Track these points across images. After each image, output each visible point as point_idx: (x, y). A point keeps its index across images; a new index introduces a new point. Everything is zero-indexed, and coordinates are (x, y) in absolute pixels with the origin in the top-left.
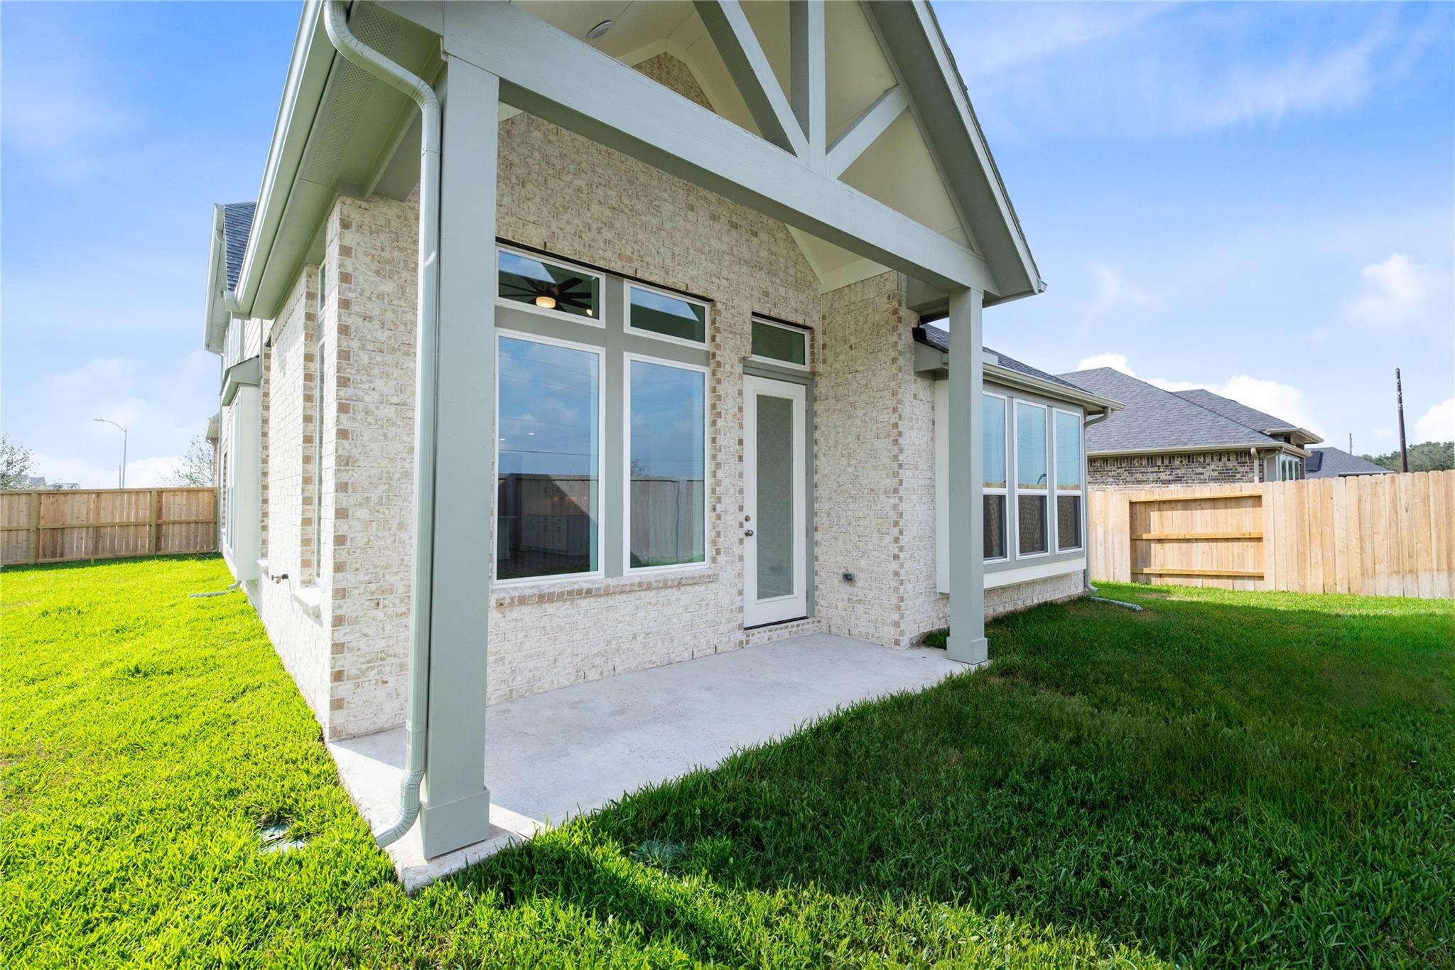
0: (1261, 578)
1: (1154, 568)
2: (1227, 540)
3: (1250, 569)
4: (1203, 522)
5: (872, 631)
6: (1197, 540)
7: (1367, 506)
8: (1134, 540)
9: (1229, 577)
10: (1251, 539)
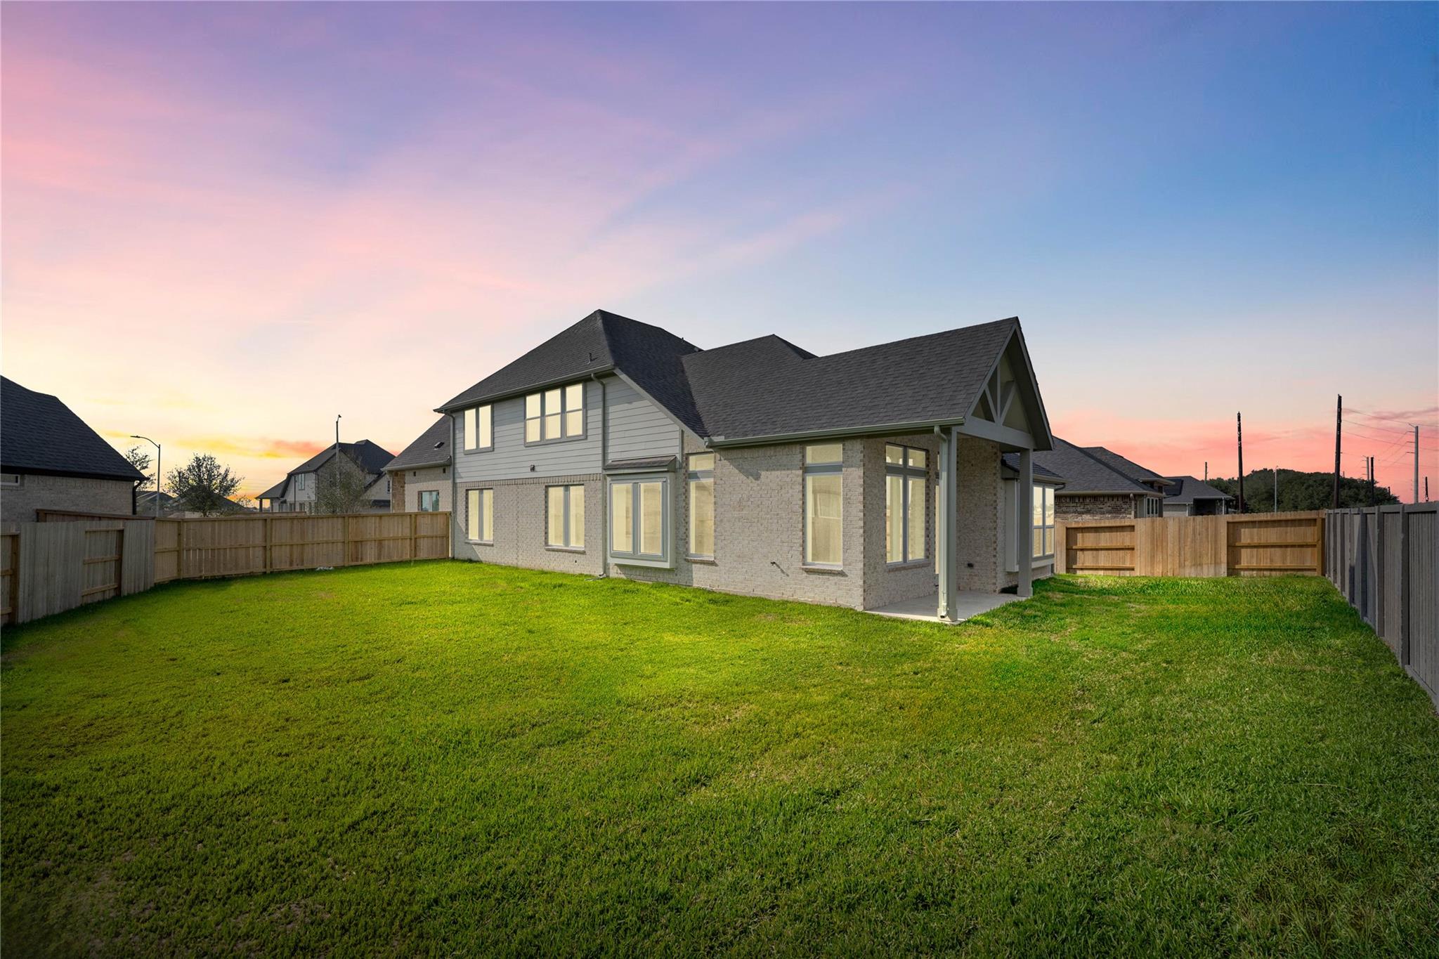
0: (1133, 569)
1: (1079, 565)
2: (1117, 549)
3: (1128, 565)
4: (1105, 539)
5: (982, 587)
6: (1101, 549)
7: (1183, 532)
8: (1068, 550)
9: (1117, 569)
10: (1128, 549)
